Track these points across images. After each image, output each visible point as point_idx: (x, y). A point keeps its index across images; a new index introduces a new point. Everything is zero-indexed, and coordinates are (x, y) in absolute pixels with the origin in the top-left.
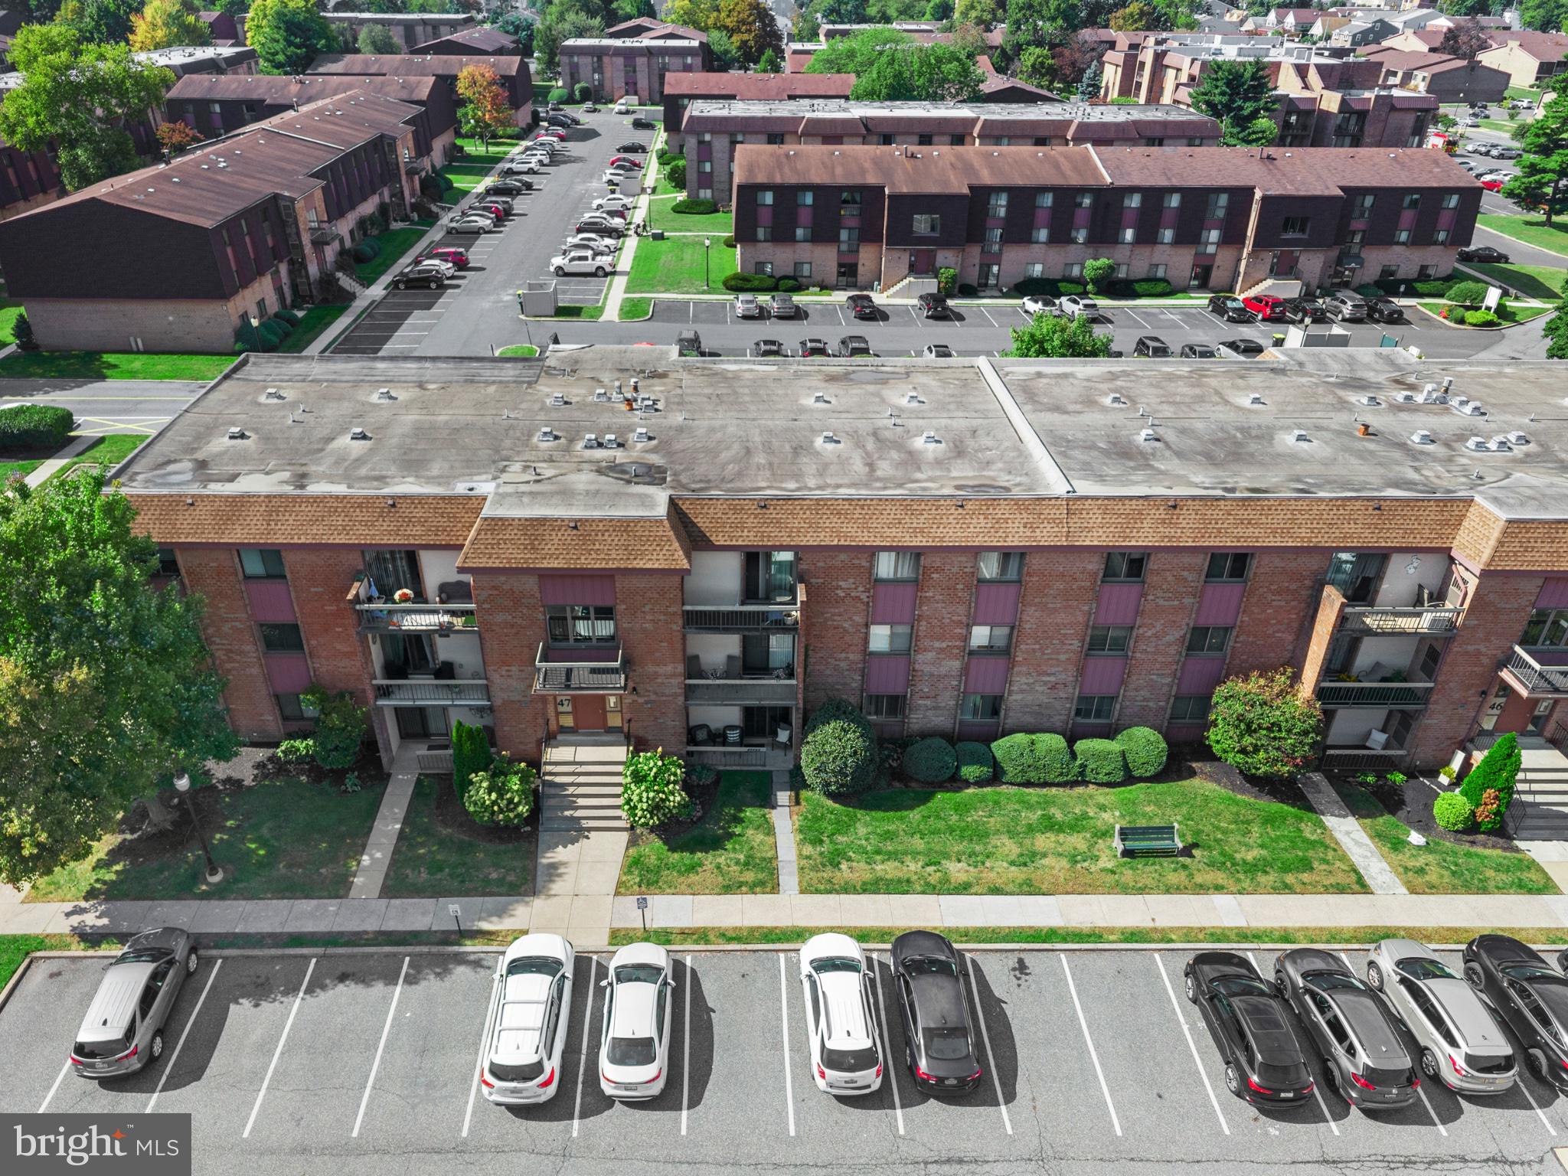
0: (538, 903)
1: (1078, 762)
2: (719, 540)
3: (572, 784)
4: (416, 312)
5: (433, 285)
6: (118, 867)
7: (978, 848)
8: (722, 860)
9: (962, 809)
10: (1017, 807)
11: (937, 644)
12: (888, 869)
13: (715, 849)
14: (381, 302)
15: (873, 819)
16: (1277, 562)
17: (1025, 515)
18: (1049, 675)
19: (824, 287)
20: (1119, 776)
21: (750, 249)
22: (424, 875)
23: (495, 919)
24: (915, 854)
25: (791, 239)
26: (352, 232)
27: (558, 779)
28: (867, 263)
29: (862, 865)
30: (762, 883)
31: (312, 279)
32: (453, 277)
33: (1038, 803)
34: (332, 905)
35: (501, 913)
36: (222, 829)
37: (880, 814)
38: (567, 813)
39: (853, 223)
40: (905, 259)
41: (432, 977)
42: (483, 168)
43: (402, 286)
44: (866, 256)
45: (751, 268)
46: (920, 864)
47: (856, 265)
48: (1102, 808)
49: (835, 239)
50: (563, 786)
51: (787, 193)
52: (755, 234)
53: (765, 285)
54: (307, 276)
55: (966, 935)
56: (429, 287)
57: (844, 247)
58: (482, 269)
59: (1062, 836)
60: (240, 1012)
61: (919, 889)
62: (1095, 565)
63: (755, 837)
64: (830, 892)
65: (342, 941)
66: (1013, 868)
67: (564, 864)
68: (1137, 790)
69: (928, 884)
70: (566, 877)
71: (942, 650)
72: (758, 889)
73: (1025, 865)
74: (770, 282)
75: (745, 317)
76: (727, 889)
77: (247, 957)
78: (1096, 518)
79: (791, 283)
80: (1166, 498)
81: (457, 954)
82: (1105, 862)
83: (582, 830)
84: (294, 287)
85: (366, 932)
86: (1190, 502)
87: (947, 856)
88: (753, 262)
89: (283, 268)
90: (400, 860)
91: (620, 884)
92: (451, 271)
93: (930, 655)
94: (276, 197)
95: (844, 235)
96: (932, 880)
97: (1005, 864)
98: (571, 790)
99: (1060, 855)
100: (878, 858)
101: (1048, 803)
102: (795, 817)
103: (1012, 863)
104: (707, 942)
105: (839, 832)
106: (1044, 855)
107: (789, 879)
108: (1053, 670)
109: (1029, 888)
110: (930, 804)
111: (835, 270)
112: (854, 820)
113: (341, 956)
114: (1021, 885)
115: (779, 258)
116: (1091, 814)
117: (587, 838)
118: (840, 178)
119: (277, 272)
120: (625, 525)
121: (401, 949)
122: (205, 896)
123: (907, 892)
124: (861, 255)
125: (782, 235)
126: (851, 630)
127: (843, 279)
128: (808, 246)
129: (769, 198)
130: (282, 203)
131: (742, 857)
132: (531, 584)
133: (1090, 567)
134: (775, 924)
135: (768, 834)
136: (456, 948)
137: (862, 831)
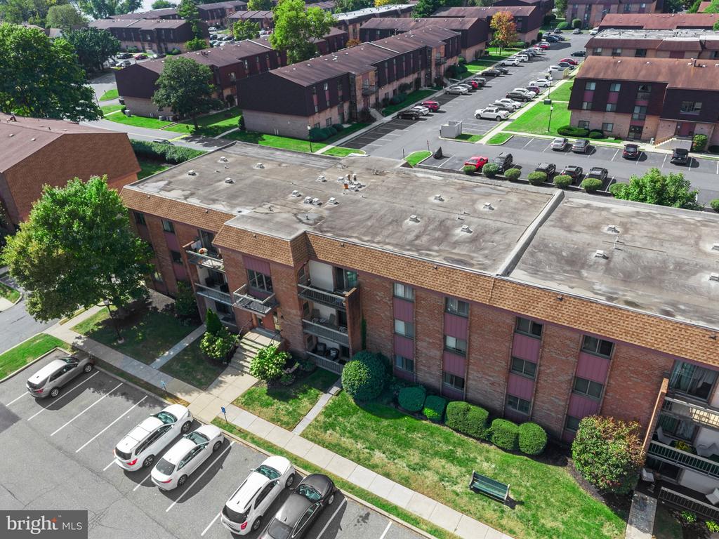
0: (203, 394)
1: (489, 430)
2: (320, 257)
3: (249, 351)
4: (396, 130)
5: (414, 118)
6: (100, 327)
7: (399, 451)
8: (282, 407)
9: (411, 429)
10: (441, 440)
11: (427, 339)
12: (347, 442)
13: (284, 401)
14: (386, 124)
15: (364, 416)
16: (632, 353)
17: (469, 282)
18: (490, 376)
19: (618, 138)
20: (509, 447)
21: (577, 113)
22: (178, 368)
23: (184, 394)
24: (366, 440)
25: (603, 110)
26: (394, 91)
27: (245, 347)
28: (650, 127)
29: (338, 435)
30: (287, 424)
31: (358, 111)
32: (427, 115)
33: (455, 442)
34: (142, 366)
35: (188, 392)
36: (138, 325)
37: (369, 415)
38: (241, 362)
39: (644, 103)
40: (674, 126)
41: (148, 407)
42: (491, 62)
43: (400, 117)
44: (650, 124)
45: (576, 123)
46: (364, 446)
47: (642, 128)
48: (488, 460)
49: (631, 112)
50: (246, 350)
51: (604, 85)
52: (582, 105)
53: (580, 134)
54: (356, 110)
55: (352, 488)
56: (411, 119)
57: (636, 116)
58: (444, 112)
59: (450, 464)
60: (88, 392)
61: (353, 458)
62: (510, 321)
63: (305, 402)
64: (312, 441)
65: (134, 380)
66: (407, 469)
67: (225, 382)
68: (517, 459)
69: (358, 457)
70: (221, 388)
71: (429, 343)
72: (284, 426)
73: (414, 470)
74: (585, 132)
75: (555, 150)
76: (273, 420)
77: (106, 374)
78: (510, 293)
79: (597, 133)
80: (556, 293)
81: (162, 402)
82: (458, 488)
83: (243, 371)
84: (350, 114)
85: (143, 380)
86: (572, 299)
87: (379, 448)
88: (578, 120)
89: (346, 106)
90: (177, 358)
91: (237, 400)
92: (426, 112)
93: (425, 344)
94: (348, 74)
95: (637, 110)
96: (362, 456)
97: (405, 465)
98: (247, 353)
99: (437, 473)
100: (347, 435)
101: (461, 444)
102: (331, 401)
103: (409, 466)
104: (245, 439)
105: (342, 415)
106: (429, 469)
107: (301, 427)
108: (493, 374)
109: (406, 482)
110: (398, 421)
111: (628, 129)
112: (355, 412)
113: (129, 386)
114: (402, 478)
115: (595, 120)
116: (478, 461)
117: (243, 375)
118: (641, 77)
119: (342, 106)
120: (274, 241)
121: (147, 392)
122: (113, 347)
123: (345, 456)
124: (646, 122)
125: (598, 107)
126: (384, 318)
127: (632, 135)
128: (613, 114)
129: (593, 86)
130: (351, 77)
131: (291, 409)
132: (240, 258)
133: (508, 321)
134: (276, 444)
135: (311, 403)
136: (163, 400)
137: (354, 419)
